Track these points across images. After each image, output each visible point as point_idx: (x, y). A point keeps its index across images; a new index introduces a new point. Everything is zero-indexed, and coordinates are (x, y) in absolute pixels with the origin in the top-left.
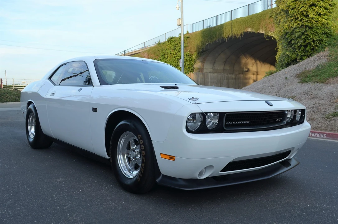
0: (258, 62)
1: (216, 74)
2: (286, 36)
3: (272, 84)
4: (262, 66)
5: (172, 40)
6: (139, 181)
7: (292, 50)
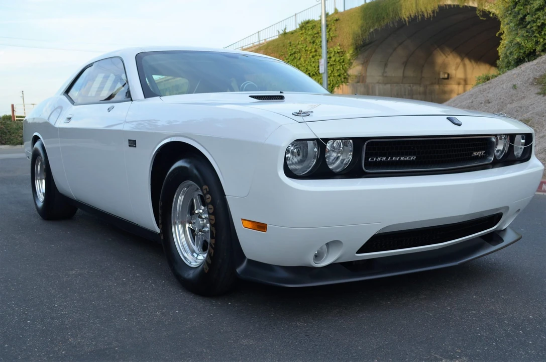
0: (467, 61)
1: (388, 86)
2: (515, 8)
3: (488, 98)
4: (474, 68)
5: (308, 27)
6: (206, 271)
7: (527, 34)
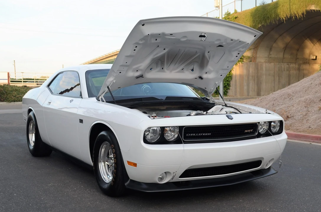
1: (273, 64)
6: (112, 185)
